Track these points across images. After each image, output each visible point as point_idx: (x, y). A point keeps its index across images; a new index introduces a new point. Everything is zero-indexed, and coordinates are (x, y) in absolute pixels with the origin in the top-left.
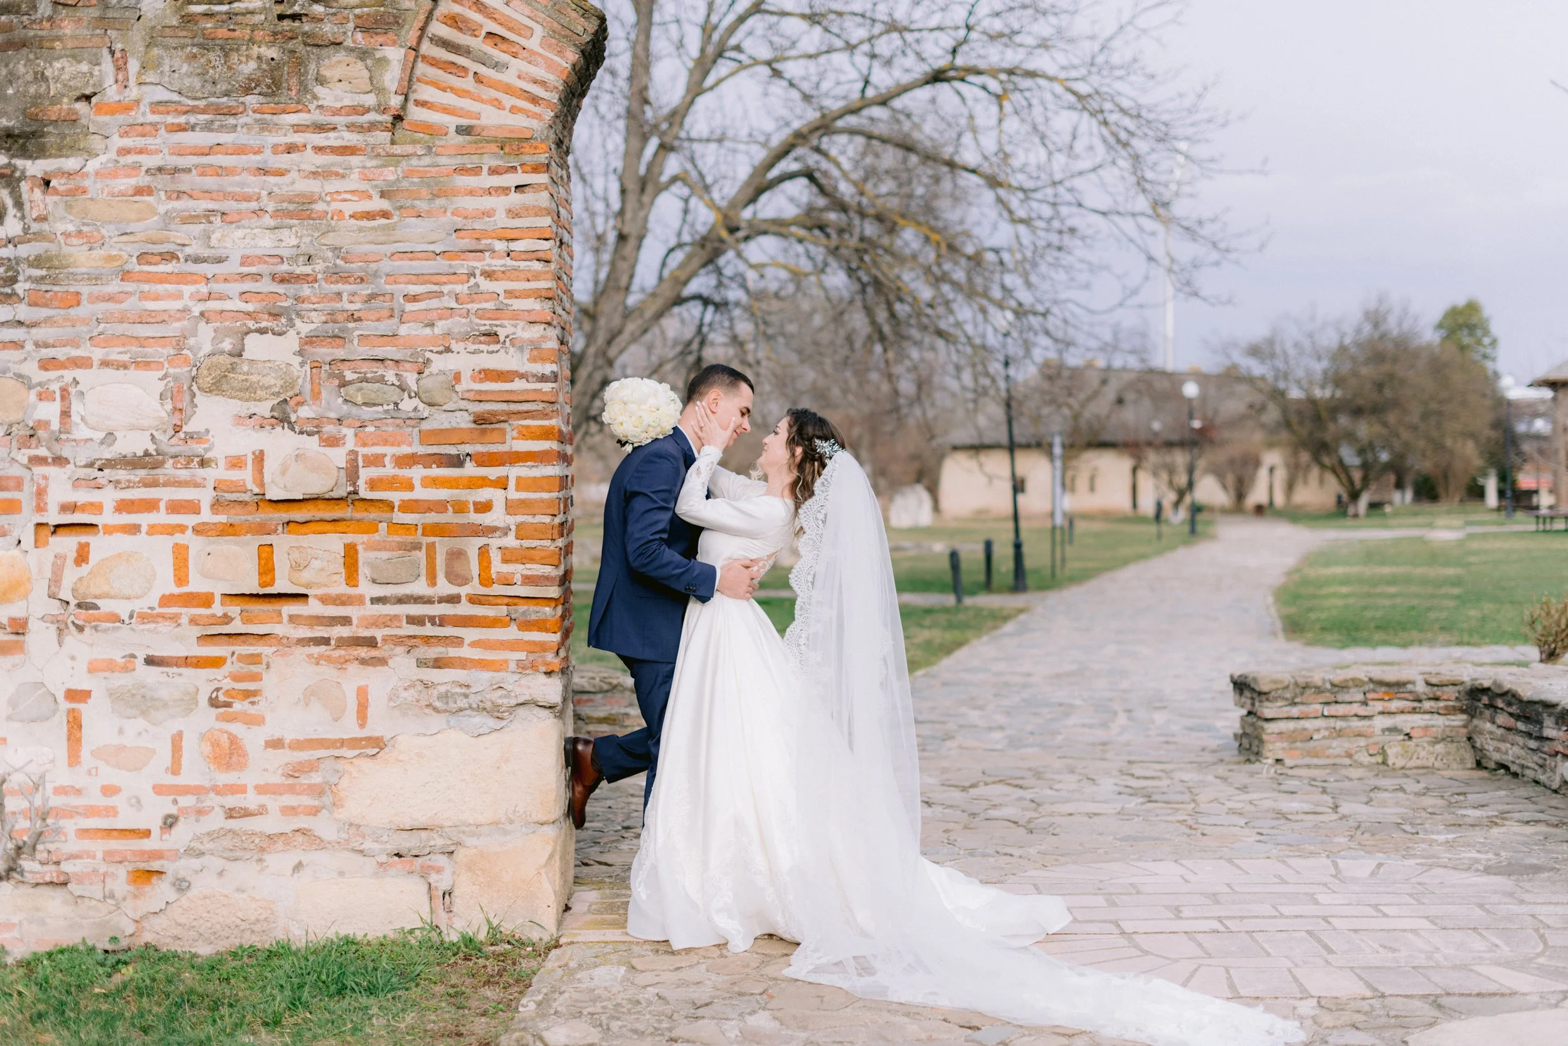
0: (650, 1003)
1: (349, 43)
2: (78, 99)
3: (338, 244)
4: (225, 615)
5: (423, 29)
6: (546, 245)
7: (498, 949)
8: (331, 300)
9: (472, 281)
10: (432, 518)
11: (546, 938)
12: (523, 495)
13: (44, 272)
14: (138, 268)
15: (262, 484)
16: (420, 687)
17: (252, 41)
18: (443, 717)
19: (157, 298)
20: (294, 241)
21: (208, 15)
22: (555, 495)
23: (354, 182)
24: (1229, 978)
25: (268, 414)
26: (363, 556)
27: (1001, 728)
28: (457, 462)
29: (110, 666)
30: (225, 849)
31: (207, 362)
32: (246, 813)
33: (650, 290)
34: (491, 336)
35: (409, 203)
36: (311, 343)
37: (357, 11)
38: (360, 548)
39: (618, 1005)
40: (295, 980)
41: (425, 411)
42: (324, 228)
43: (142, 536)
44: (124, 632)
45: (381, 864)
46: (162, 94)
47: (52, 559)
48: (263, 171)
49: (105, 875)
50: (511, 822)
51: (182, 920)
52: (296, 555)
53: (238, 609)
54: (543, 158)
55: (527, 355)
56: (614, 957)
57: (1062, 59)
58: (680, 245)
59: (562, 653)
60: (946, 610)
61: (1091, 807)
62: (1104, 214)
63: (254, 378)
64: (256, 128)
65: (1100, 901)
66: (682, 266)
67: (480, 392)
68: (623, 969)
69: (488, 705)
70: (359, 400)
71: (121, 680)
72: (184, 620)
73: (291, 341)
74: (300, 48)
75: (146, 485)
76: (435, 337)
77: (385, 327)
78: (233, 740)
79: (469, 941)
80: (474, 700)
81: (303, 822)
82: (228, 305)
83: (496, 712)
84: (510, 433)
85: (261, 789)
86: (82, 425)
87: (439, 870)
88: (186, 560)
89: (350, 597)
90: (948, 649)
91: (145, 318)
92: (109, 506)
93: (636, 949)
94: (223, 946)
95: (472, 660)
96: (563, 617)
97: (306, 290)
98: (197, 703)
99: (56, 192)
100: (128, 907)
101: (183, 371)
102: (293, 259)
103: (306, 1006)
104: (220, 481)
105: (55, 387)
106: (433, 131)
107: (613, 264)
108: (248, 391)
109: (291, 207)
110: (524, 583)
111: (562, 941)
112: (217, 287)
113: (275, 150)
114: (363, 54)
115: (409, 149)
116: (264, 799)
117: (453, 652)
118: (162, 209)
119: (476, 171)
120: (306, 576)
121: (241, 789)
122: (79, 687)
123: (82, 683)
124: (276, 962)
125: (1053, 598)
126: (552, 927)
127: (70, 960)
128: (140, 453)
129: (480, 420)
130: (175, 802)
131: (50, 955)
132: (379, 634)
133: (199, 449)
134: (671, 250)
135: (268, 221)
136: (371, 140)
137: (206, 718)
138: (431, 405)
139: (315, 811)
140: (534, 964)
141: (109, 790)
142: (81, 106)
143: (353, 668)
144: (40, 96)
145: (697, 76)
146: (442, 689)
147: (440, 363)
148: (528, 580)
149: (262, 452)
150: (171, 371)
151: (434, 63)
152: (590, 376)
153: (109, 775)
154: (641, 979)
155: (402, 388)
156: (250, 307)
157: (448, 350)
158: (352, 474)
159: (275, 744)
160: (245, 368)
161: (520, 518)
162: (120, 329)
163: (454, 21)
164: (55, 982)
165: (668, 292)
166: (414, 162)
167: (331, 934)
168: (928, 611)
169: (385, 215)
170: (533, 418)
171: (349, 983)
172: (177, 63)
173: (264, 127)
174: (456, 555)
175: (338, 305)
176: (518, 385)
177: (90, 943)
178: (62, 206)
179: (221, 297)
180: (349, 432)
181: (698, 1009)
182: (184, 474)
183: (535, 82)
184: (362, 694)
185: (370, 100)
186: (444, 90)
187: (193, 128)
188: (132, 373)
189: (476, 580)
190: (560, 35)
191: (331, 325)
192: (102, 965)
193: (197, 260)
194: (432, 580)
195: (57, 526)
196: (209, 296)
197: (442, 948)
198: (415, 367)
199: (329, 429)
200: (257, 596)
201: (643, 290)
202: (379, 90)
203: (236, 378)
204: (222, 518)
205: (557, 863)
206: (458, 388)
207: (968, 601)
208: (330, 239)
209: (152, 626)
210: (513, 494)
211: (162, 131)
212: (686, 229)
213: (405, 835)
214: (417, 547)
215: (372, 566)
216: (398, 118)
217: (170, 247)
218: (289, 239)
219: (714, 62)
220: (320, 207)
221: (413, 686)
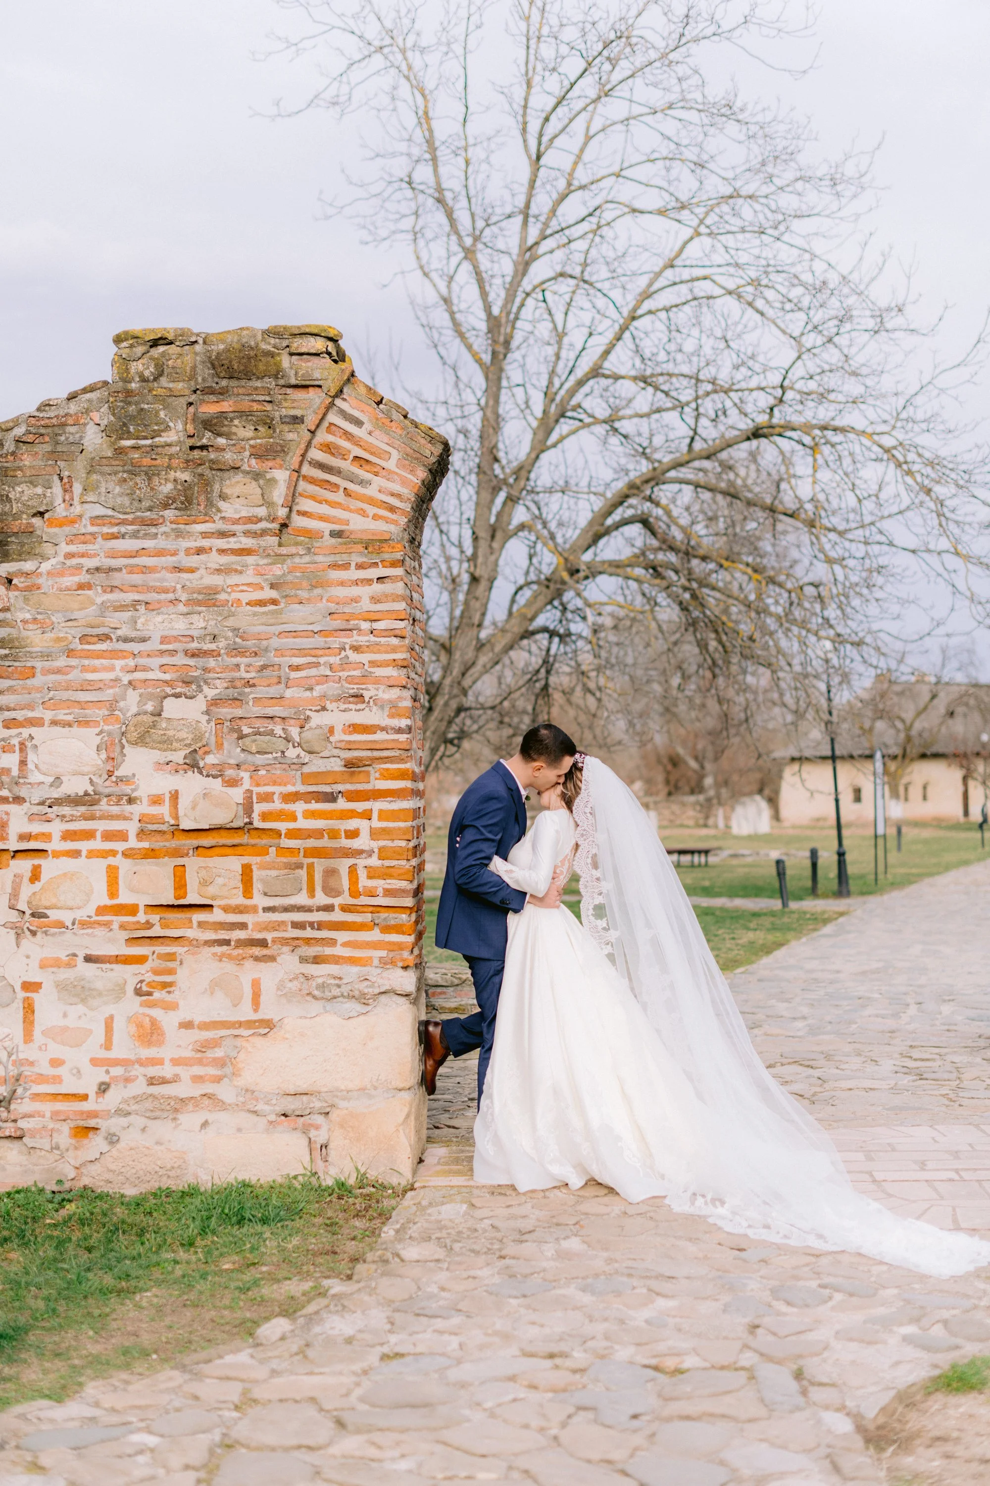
0: (485, 1231)
1: (245, 467)
2: (34, 515)
3: (237, 625)
4: (148, 922)
5: (303, 456)
6: (402, 624)
7: (364, 1191)
8: (232, 670)
9: (343, 654)
10: (311, 843)
11: (404, 1183)
12: (384, 824)
13: (7, 651)
14: (80, 647)
15: (177, 817)
16: (302, 979)
17: (169, 467)
18: (321, 1003)
19: (95, 670)
20: (202, 624)
21: (135, 448)
22: (409, 824)
23: (249, 577)
24: (954, 1215)
25: (181, 761)
26: (257, 874)
27: (804, 1018)
28: (331, 798)
29: (56, 963)
30: (147, 1110)
31: (135, 720)
32: (164, 1081)
33: (500, 625)
34: (358, 697)
35: (293, 593)
36: (216, 705)
37: (252, 442)
38: (254, 868)
39: (460, 1232)
40: (204, 1213)
41: (306, 758)
42: (226, 613)
43: (82, 860)
44: (69, 935)
45: (271, 1122)
46: (100, 511)
47: (11, 877)
48: (178, 569)
49: (52, 1130)
50: (375, 1088)
51: (113, 1167)
52: (203, 873)
53: (158, 917)
54: (399, 556)
55: (386, 712)
56: (458, 1198)
57: (871, 414)
58: (528, 584)
59: (416, 951)
60: (773, 914)
61: (868, 1084)
62: (914, 552)
63: (171, 733)
64: (173, 535)
65: (861, 1156)
66: (529, 604)
67: (349, 742)
68: (465, 1207)
69: (357, 993)
70: (254, 749)
71: (65, 974)
72: (115, 926)
73: (200, 704)
74: (207, 472)
75: (86, 819)
76: (314, 698)
77: (273, 691)
78: (154, 1022)
79: (342, 1185)
80: (345, 990)
81: (209, 1088)
82: (150, 675)
83: (363, 999)
84: (374, 774)
85: (176, 1062)
86: (36, 773)
87: (317, 1127)
88: (117, 878)
89: (246, 907)
90: (768, 949)
91: (84, 688)
92: (56, 836)
93: (476, 1192)
94: (144, 1188)
95: (343, 958)
96: (417, 922)
97: (211, 663)
98: (125, 993)
99: (17, 588)
100: (70, 1156)
101: (114, 728)
102: (202, 638)
103: (214, 1232)
104: (143, 815)
105: (15, 741)
106: (312, 535)
107: (466, 603)
108: (166, 743)
109: (200, 597)
110: (385, 895)
111: (416, 1185)
112: (142, 661)
113: (188, 552)
114: (257, 476)
115: (293, 550)
116: (178, 1070)
117: (328, 951)
118: (99, 600)
119: (346, 566)
120: (211, 890)
121: (159, 1062)
122: (33, 980)
123: (34, 977)
124: (188, 1200)
125: (873, 902)
126: (408, 1174)
127: (26, 1198)
128: (81, 793)
129: (349, 764)
130: (107, 1072)
131: (9, 1194)
132: (269, 936)
133: (127, 789)
134: (521, 588)
135: (181, 608)
136: (263, 543)
137: (132, 1005)
138: (310, 753)
139: (218, 1080)
140: (393, 1202)
141: (56, 1063)
142: (36, 521)
143: (249, 964)
144: (5, 514)
145: (540, 436)
146: (320, 981)
147: (317, 719)
148: (388, 893)
149: (177, 791)
150: (106, 728)
151: (312, 481)
152: (446, 704)
153: (56, 1050)
154: (479, 1213)
155: (288, 740)
156: (167, 677)
157: (324, 709)
158: (248, 808)
159: (187, 1025)
160: (164, 725)
161: (382, 843)
162: (65, 695)
163: (328, 448)
164: (15, 1215)
165: (516, 628)
166: (297, 560)
167: (231, 1179)
168: (755, 915)
169: (274, 602)
170: (392, 762)
171: (247, 1215)
172: (111, 486)
173: (179, 534)
174: (331, 873)
175: (237, 675)
176: (380, 736)
177: (40, 1185)
178: (21, 599)
179: (145, 669)
180: (245, 775)
181: (522, 1236)
182: (115, 810)
183: (392, 495)
184: (256, 985)
185: (262, 512)
186: (320, 502)
187: (123, 537)
188: (75, 729)
189: (347, 893)
190: (412, 457)
191: (231, 690)
192: (51, 1202)
193: (126, 640)
194: (312, 893)
195: (16, 852)
196: (136, 669)
197: (321, 1191)
198: (298, 723)
199: (230, 773)
200: (173, 906)
201: (494, 624)
202: (269, 504)
203: (156, 733)
204: (145, 845)
205: (412, 1122)
206: (332, 739)
207: (793, 905)
208: (231, 622)
209: (90, 931)
210: (376, 823)
211: (100, 539)
212: (532, 569)
213: (290, 1098)
214: (299, 866)
215: (262, 880)
216: (284, 526)
217: (106, 630)
218: (199, 622)
219: (557, 421)
220: (223, 596)
221: (296, 978)
